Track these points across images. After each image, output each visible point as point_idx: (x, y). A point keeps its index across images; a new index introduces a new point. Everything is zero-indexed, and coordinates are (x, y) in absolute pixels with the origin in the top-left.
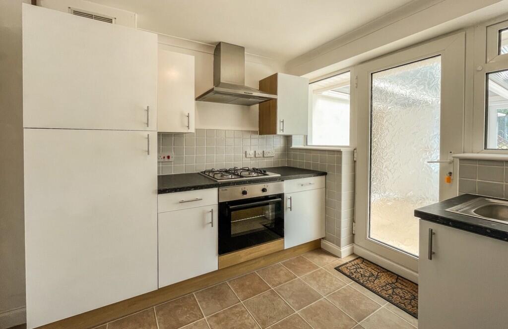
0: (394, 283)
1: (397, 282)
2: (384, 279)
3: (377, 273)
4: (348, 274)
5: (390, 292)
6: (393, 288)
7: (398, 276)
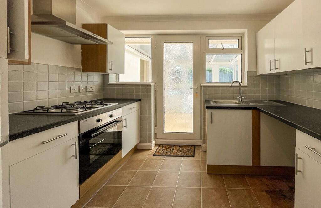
0: (180, 149)
1: (180, 148)
2: (176, 149)
3: (171, 148)
4: (161, 155)
5: (181, 153)
6: (181, 151)
7: (179, 145)
